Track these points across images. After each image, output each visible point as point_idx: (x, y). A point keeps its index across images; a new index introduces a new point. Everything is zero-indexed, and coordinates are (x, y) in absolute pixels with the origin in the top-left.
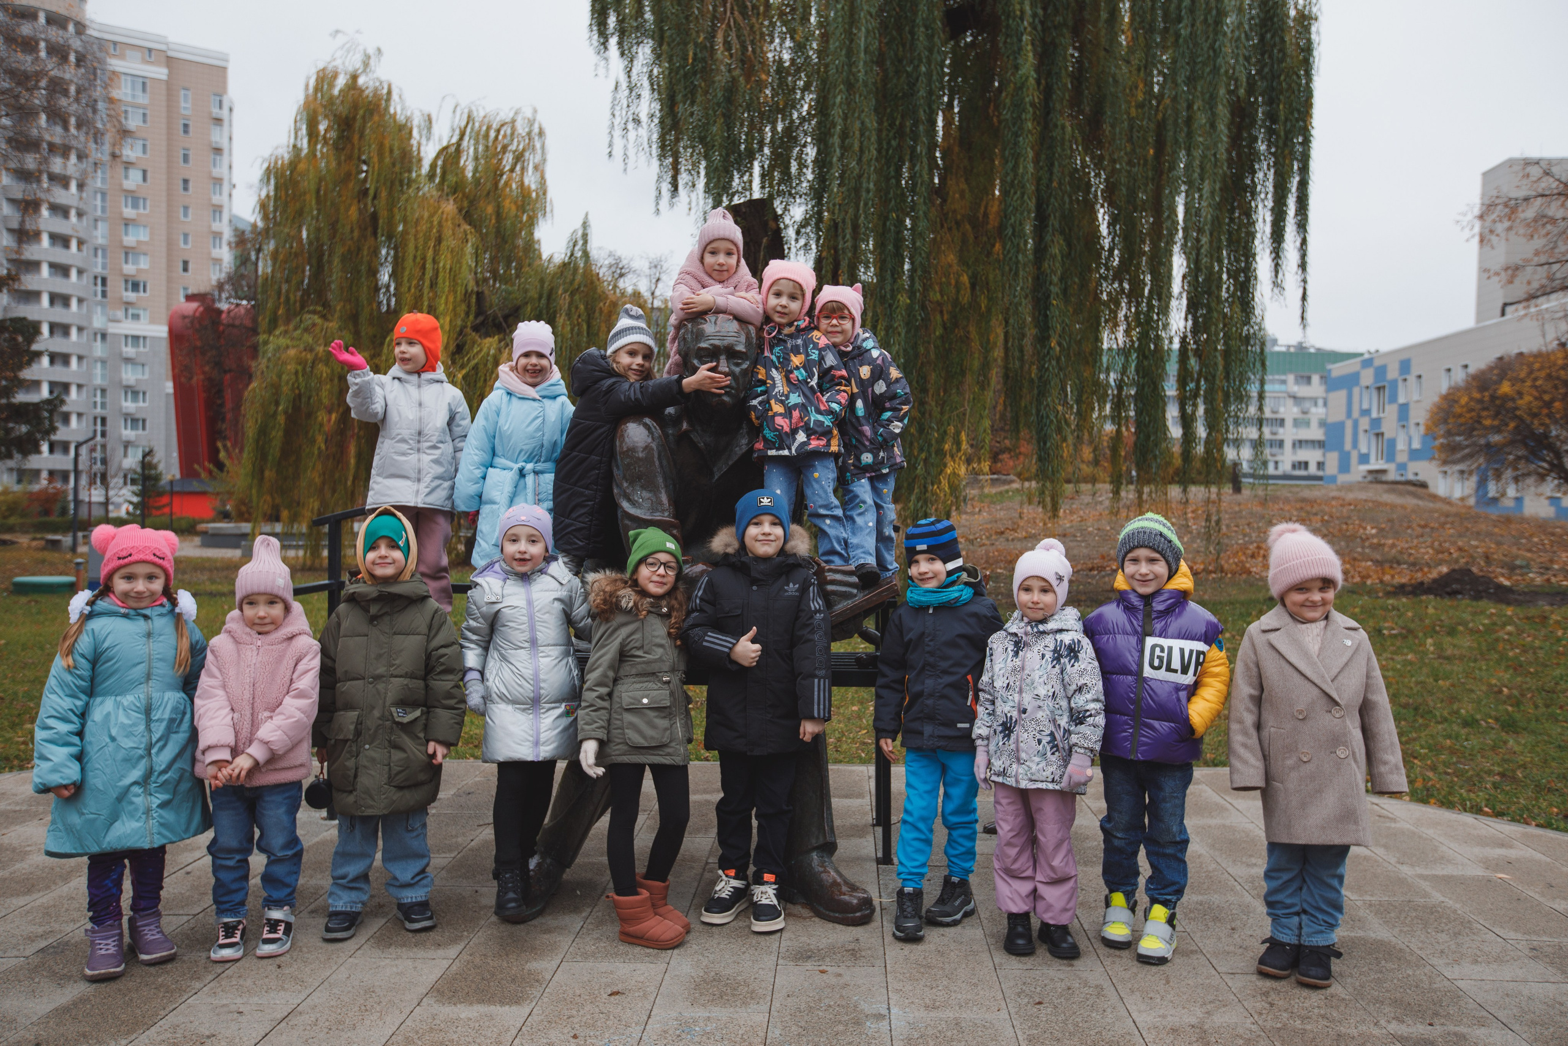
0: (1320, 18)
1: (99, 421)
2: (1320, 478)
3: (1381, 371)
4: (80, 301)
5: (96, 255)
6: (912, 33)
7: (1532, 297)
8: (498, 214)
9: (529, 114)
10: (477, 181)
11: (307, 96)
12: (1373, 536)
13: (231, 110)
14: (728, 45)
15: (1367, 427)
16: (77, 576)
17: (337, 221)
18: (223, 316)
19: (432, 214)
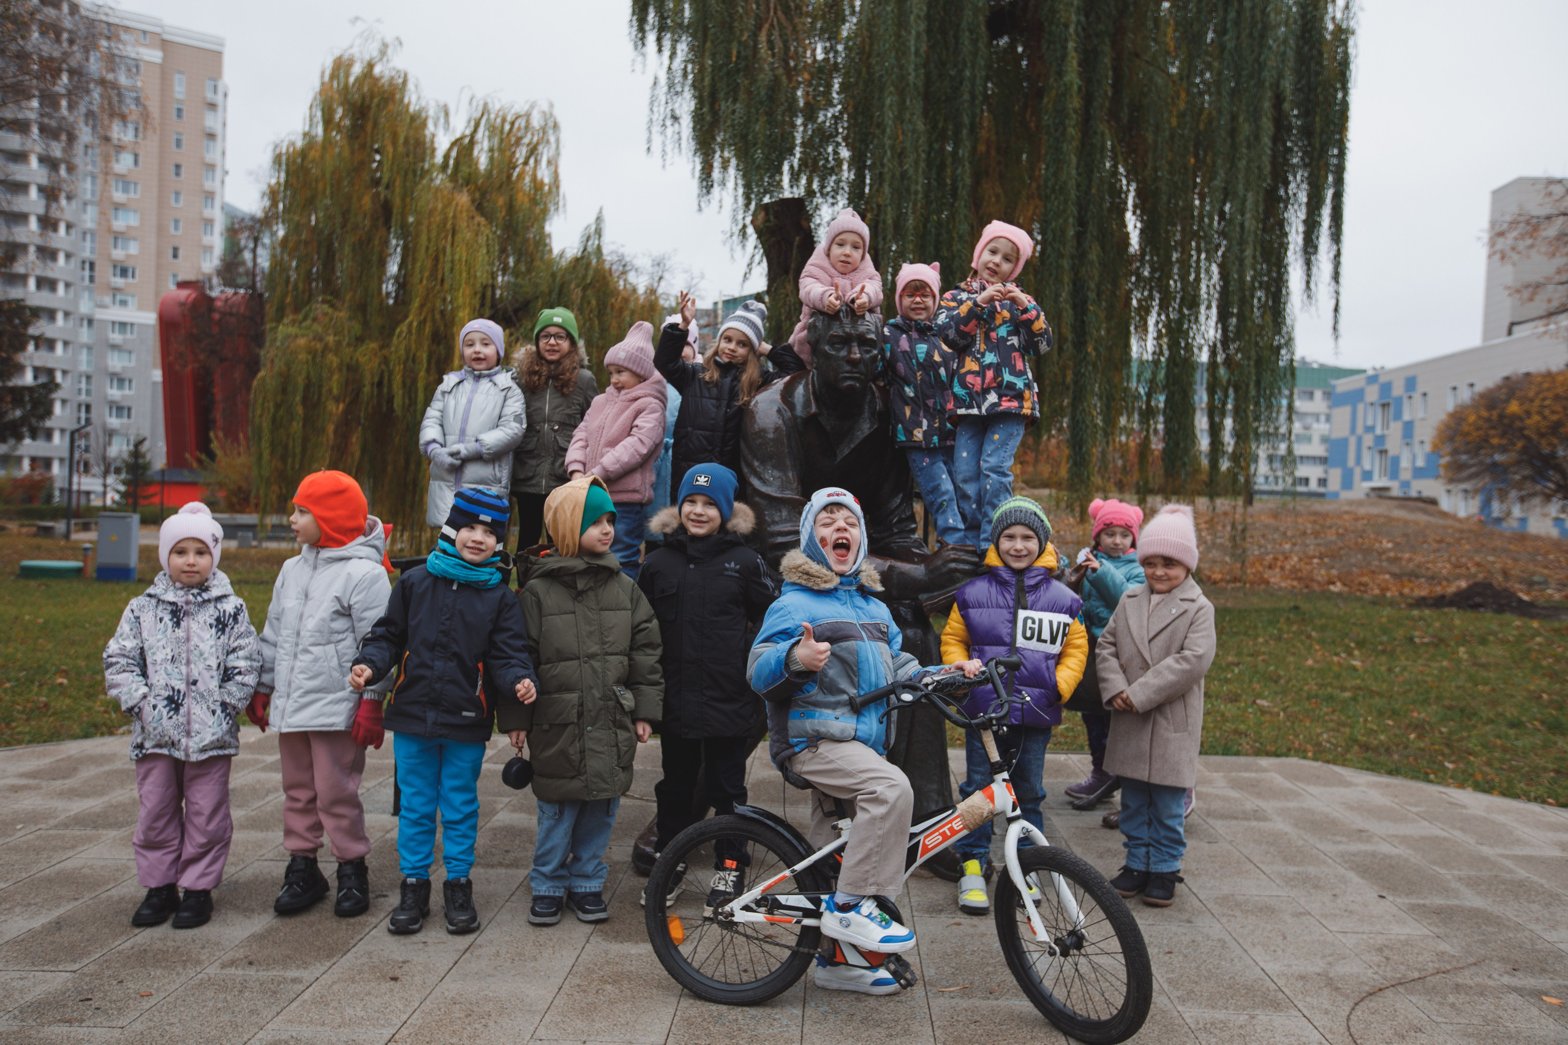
0: (1359, 32)
1: (83, 409)
2: (1322, 495)
3: (1386, 388)
4: (68, 285)
5: (84, 239)
6: (957, 38)
7: (1550, 315)
8: (511, 207)
9: (545, 108)
10: (489, 172)
11: (323, 84)
12: (1390, 550)
13: (225, 95)
14: (771, 45)
15: (1371, 444)
16: (85, 561)
17: (348, 210)
18: (219, 304)
19: (447, 206)
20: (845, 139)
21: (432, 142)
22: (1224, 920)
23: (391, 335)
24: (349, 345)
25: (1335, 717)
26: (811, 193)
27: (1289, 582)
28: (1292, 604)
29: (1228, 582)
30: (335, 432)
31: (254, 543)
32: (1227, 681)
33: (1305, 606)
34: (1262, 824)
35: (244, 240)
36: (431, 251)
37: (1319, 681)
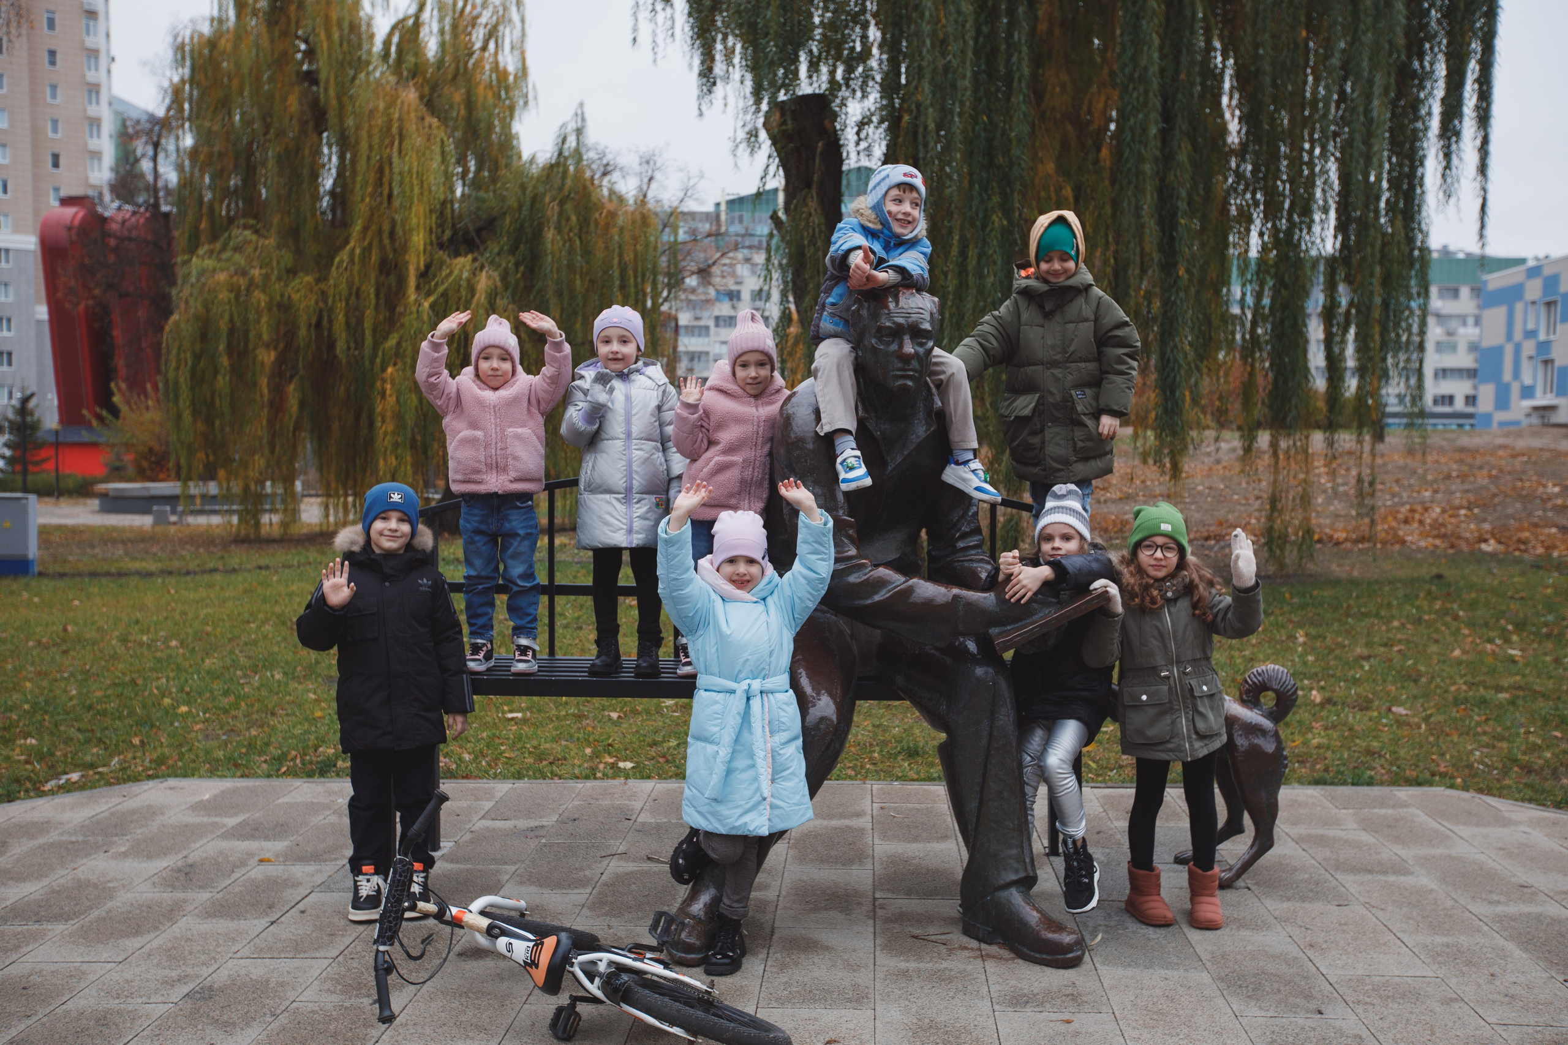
2: (1469, 416)
3: (1552, 282)
8: (470, 103)
10: (440, 63)
12: (1557, 496)
15: (1532, 352)
17: (271, 113)
18: (114, 226)
19: (391, 105)
20: (875, 15)
21: (369, 25)
22: (1359, 1009)
23: (329, 265)
24: (279, 279)
25: (1488, 729)
26: (833, 84)
27: (1430, 540)
28: (1435, 571)
29: (1356, 542)
30: (269, 386)
31: (173, 518)
32: (1356, 682)
33: (1450, 574)
34: (1402, 879)
35: (141, 147)
36: (373, 162)
37: (1469, 678)
